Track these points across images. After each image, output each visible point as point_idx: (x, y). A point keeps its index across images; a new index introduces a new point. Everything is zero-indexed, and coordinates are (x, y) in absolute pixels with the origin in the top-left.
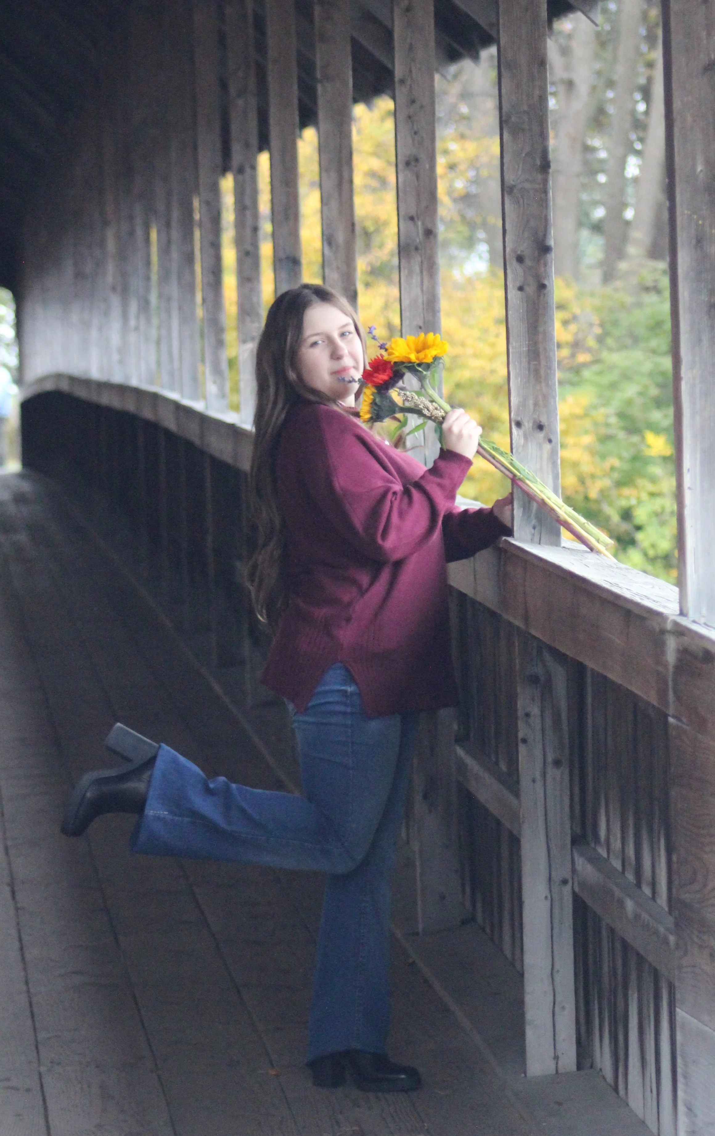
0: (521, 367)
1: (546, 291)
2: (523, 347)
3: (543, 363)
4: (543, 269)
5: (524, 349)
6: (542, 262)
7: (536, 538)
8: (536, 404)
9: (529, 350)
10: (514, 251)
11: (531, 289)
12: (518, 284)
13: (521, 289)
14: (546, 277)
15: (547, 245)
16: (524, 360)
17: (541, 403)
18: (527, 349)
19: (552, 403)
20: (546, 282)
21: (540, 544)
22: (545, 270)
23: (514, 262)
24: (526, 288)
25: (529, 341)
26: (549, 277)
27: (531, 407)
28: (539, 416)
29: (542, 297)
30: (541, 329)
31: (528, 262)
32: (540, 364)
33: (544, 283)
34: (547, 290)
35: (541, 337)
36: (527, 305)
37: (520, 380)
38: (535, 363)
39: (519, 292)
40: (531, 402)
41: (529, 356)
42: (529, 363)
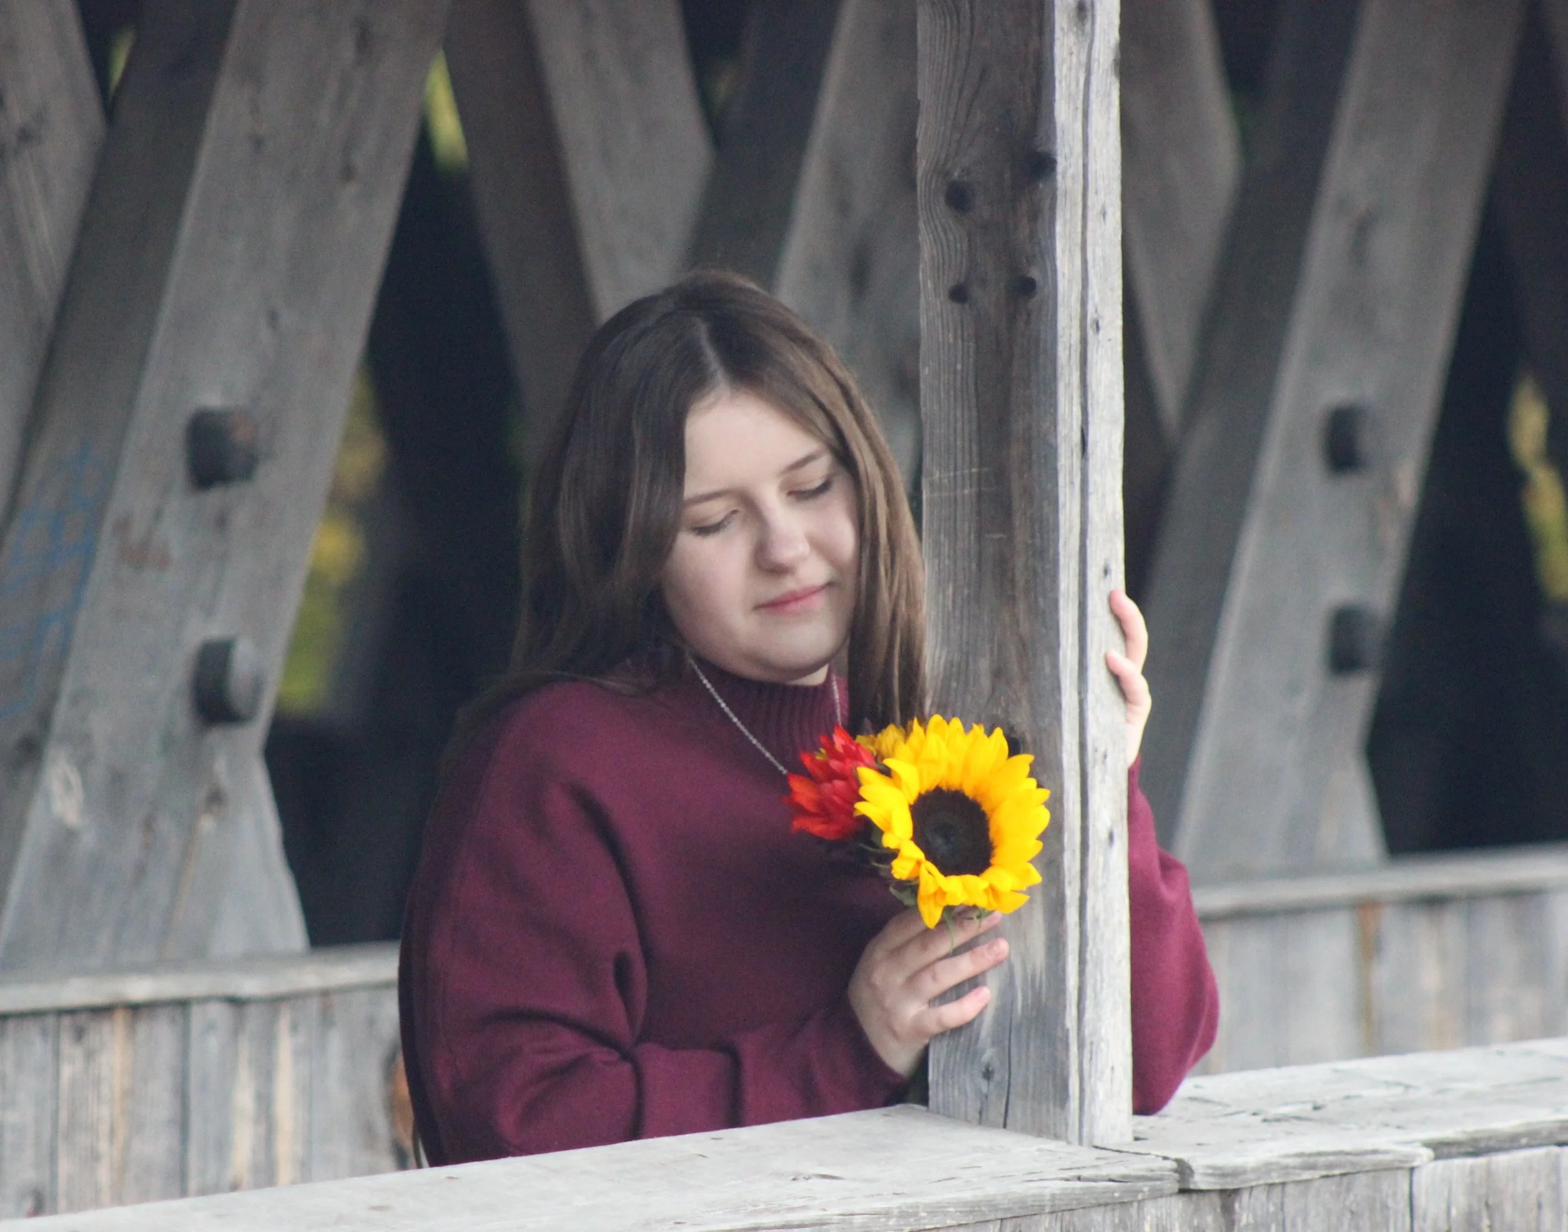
0: (955, 552)
1: (1033, 303)
2: (963, 487)
3: (1021, 536)
4: (1023, 232)
5: (966, 491)
6: (1024, 207)
7: (996, 1111)
8: (999, 673)
9: (980, 495)
10: (941, 171)
11: (988, 298)
12: (950, 280)
13: (959, 294)
14: (1034, 256)
15: (1040, 149)
16: (966, 527)
17: (1014, 668)
18: (974, 490)
19: (1047, 670)
20: (1035, 273)
21: (1005, 1126)
22: (1033, 235)
23: (941, 206)
24: (976, 292)
25: (981, 465)
26: (1042, 256)
27: (986, 682)
28: (1006, 711)
29: (1021, 325)
30: (1018, 427)
31: (982, 209)
32: (1011, 539)
33: (1029, 275)
34: (1036, 299)
35: (1016, 450)
36: (977, 352)
37: (950, 591)
38: (997, 536)
39: (956, 306)
40: (984, 665)
41: (979, 513)
42: (979, 537)
